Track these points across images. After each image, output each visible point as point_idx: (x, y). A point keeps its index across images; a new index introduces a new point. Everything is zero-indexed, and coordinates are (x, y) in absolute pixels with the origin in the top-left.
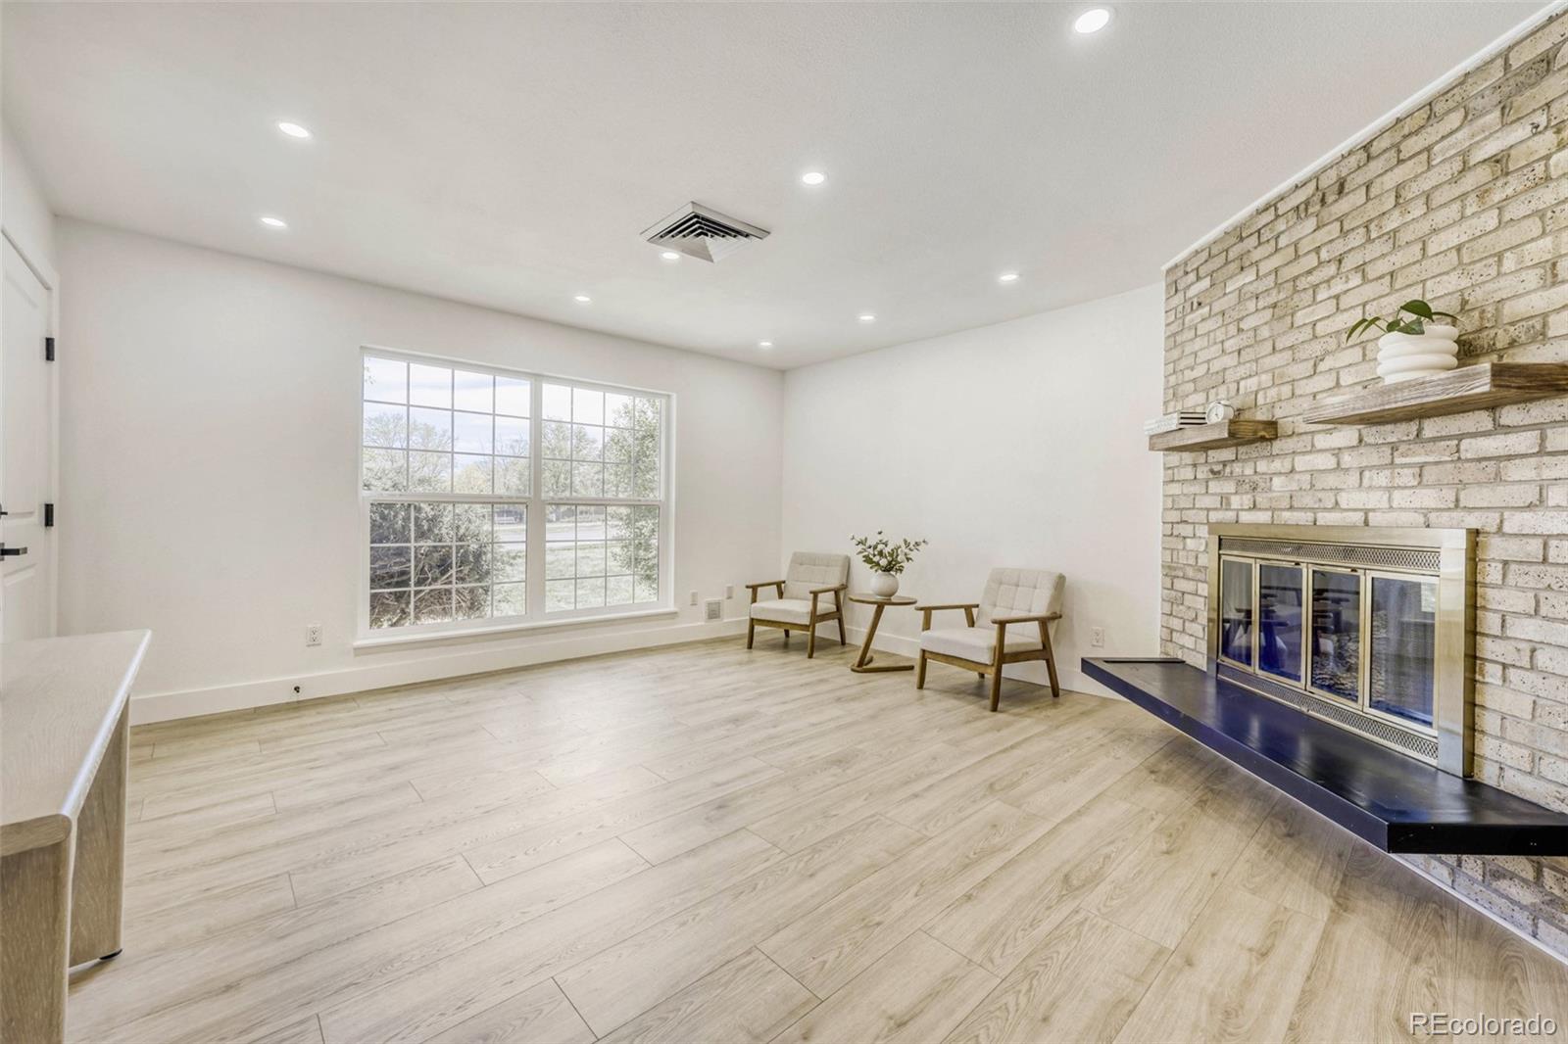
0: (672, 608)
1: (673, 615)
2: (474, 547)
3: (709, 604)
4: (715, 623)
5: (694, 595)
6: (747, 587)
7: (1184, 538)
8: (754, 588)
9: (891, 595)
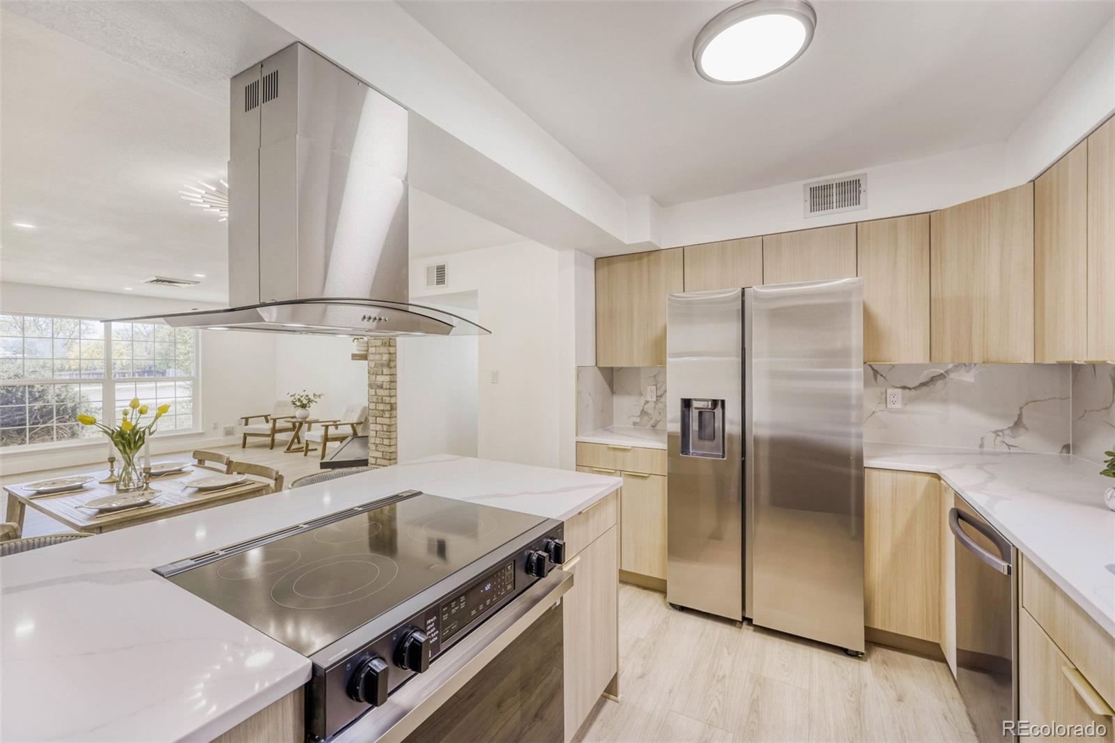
0: (200, 430)
1: (201, 434)
2: (70, 405)
3: (226, 428)
4: (230, 437)
5: (215, 424)
6: (242, 418)
7: (382, 402)
8: (247, 419)
9: (306, 418)
